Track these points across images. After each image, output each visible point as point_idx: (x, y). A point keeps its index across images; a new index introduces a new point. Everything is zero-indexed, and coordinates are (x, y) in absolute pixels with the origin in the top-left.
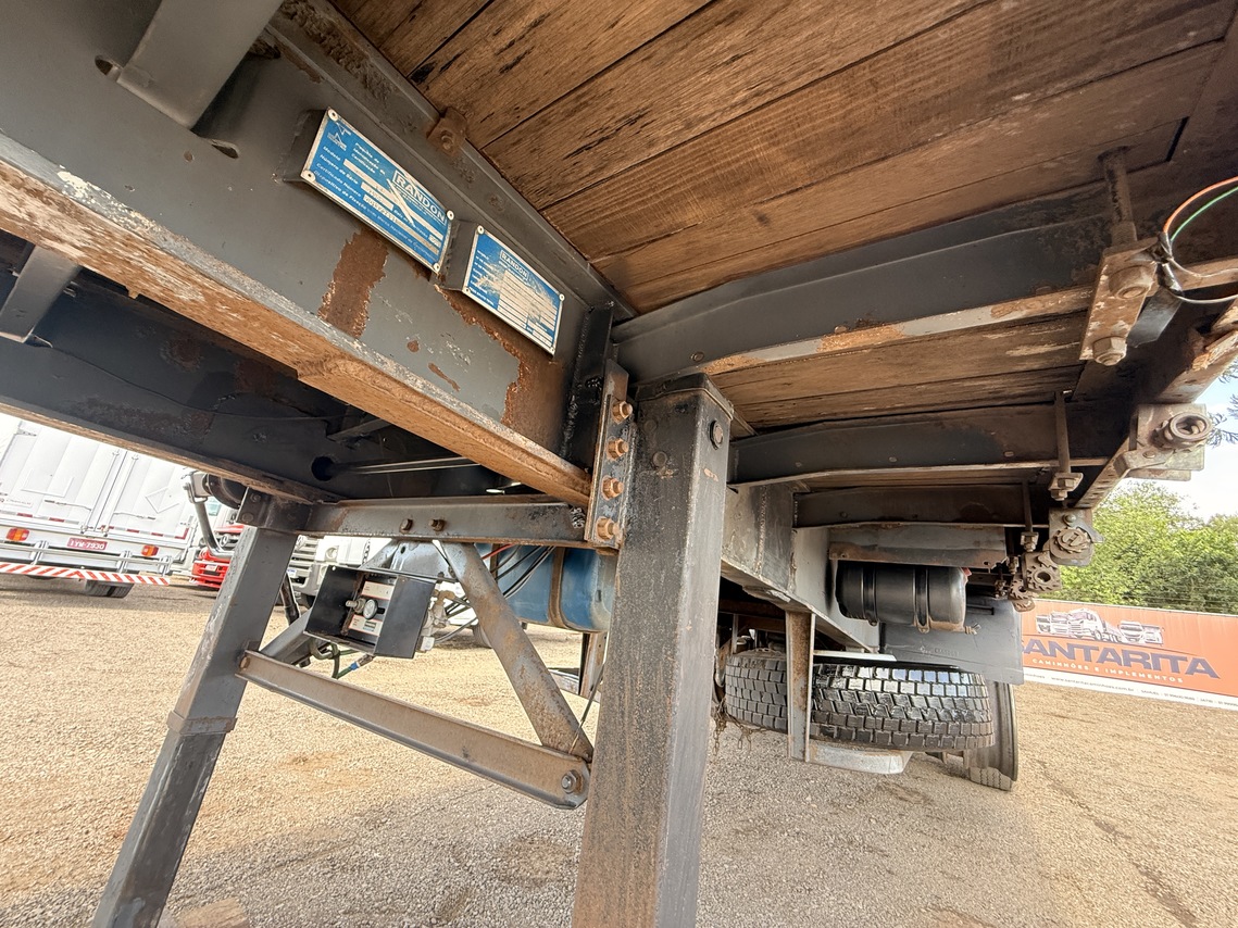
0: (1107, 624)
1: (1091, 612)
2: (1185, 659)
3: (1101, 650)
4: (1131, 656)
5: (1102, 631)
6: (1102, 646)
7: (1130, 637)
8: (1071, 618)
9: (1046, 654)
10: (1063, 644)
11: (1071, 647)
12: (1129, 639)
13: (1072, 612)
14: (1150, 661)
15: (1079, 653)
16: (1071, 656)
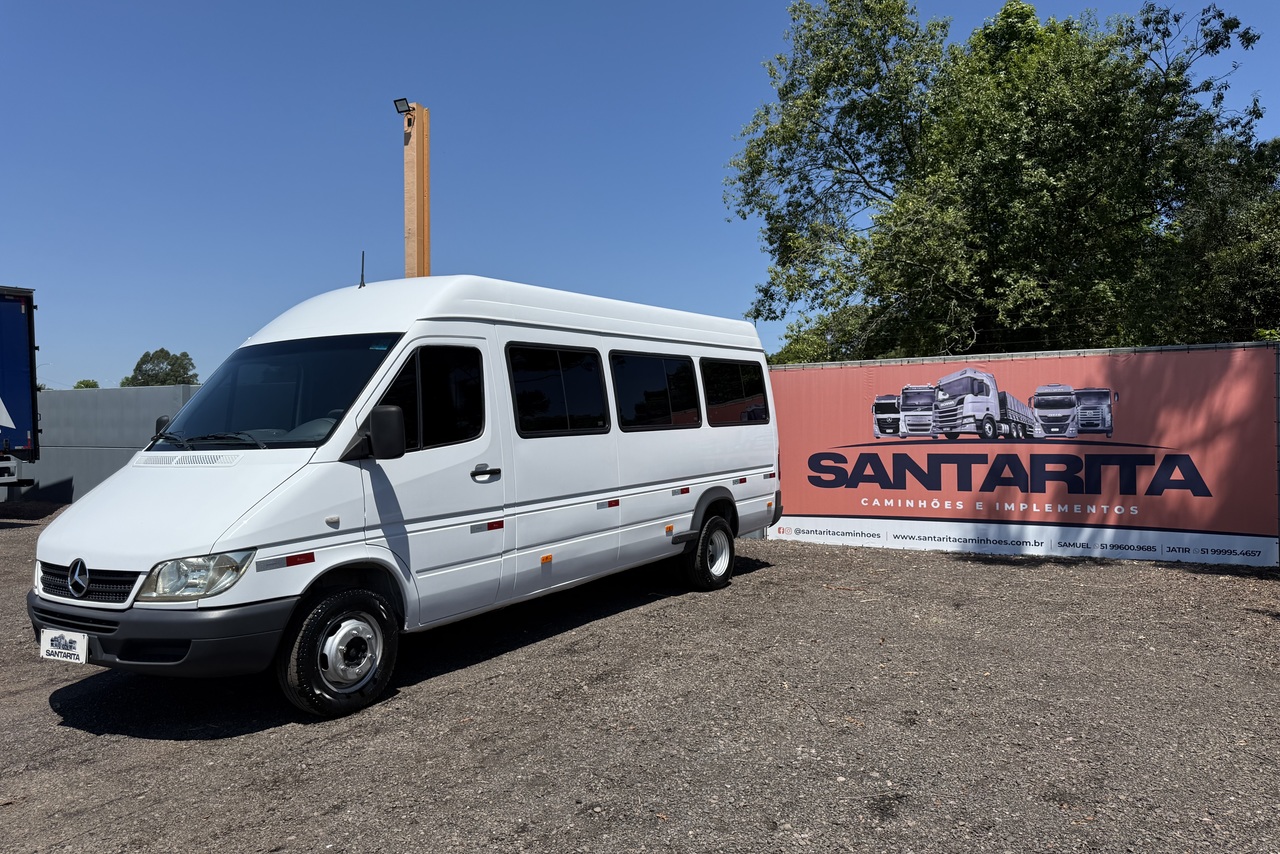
0: (1009, 400)
1: (979, 376)
2: (1149, 460)
3: (991, 460)
4: (1049, 467)
5: (997, 418)
6: (993, 450)
7: (1048, 423)
8: (941, 396)
9: (885, 484)
10: (919, 456)
11: (935, 461)
12: (1047, 429)
13: (944, 381)
14: (1082, 474)
15: (949, 472)
16: (932, 481)
